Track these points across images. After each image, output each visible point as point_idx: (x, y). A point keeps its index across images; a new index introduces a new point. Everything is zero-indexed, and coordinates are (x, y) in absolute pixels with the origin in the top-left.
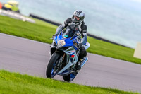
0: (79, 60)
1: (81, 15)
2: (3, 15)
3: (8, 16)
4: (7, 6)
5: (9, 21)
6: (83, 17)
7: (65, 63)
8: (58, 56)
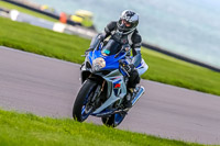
1: (133, 19)
3: (76, 35)
4: (75, 19)
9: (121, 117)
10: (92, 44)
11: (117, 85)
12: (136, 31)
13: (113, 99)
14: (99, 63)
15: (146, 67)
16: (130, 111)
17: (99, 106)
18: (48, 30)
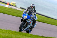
0: (33, 24)
2: (10, 8)
5: (12, 10)
6: (35, 7)
7: (27, 26)
8: (24, 23)
9: (31, 31)
11: (30, 23)
12: (35, 9)
13: (29, 26)
14: (25, 17)
15: (37, 18)
16: (33, 29)
17: (26, 28)
18: (4, 7)
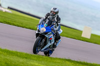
10: (40, 22)
13: (49, 44)
14: (43, 29)
